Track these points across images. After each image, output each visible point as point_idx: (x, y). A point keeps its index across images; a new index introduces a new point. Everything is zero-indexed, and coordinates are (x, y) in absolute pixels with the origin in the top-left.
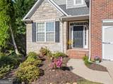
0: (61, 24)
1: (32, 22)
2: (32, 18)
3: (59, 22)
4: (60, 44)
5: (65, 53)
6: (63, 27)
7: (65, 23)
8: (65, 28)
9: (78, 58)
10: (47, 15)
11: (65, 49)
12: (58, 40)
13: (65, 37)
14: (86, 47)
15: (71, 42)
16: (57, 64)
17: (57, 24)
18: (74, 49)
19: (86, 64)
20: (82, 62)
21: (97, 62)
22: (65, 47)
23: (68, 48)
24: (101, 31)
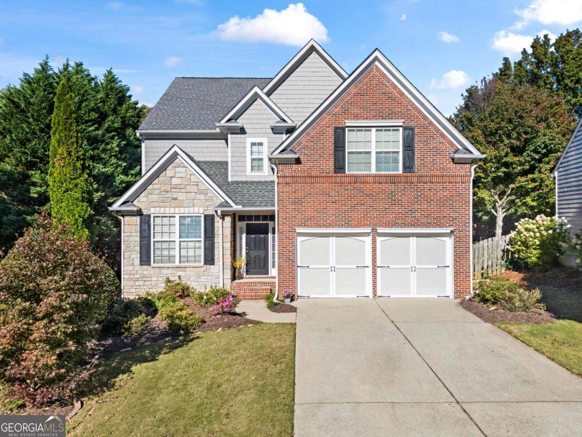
0: (218, 222)
1: (139, 213)
2: (141, 203)
3: (212, 217)
4: (216, 268)
5: (228, 288)
6: (223, 228)
7: (228, 220)
8: (228, 231)
9: (256, 298)
10: (181, 196)
11: (228, 281)
12: (210, 260)
13: (228, 253)
14: (274, 272)
15: (242, 262)
16: (224, 305)
17: (209, 220)
18: (247, 279)
19: (269, 307)
20: (263, 303)
21: (287, 301)
22: (228, 274)
23: (234, 278)
24: (294, 246)
